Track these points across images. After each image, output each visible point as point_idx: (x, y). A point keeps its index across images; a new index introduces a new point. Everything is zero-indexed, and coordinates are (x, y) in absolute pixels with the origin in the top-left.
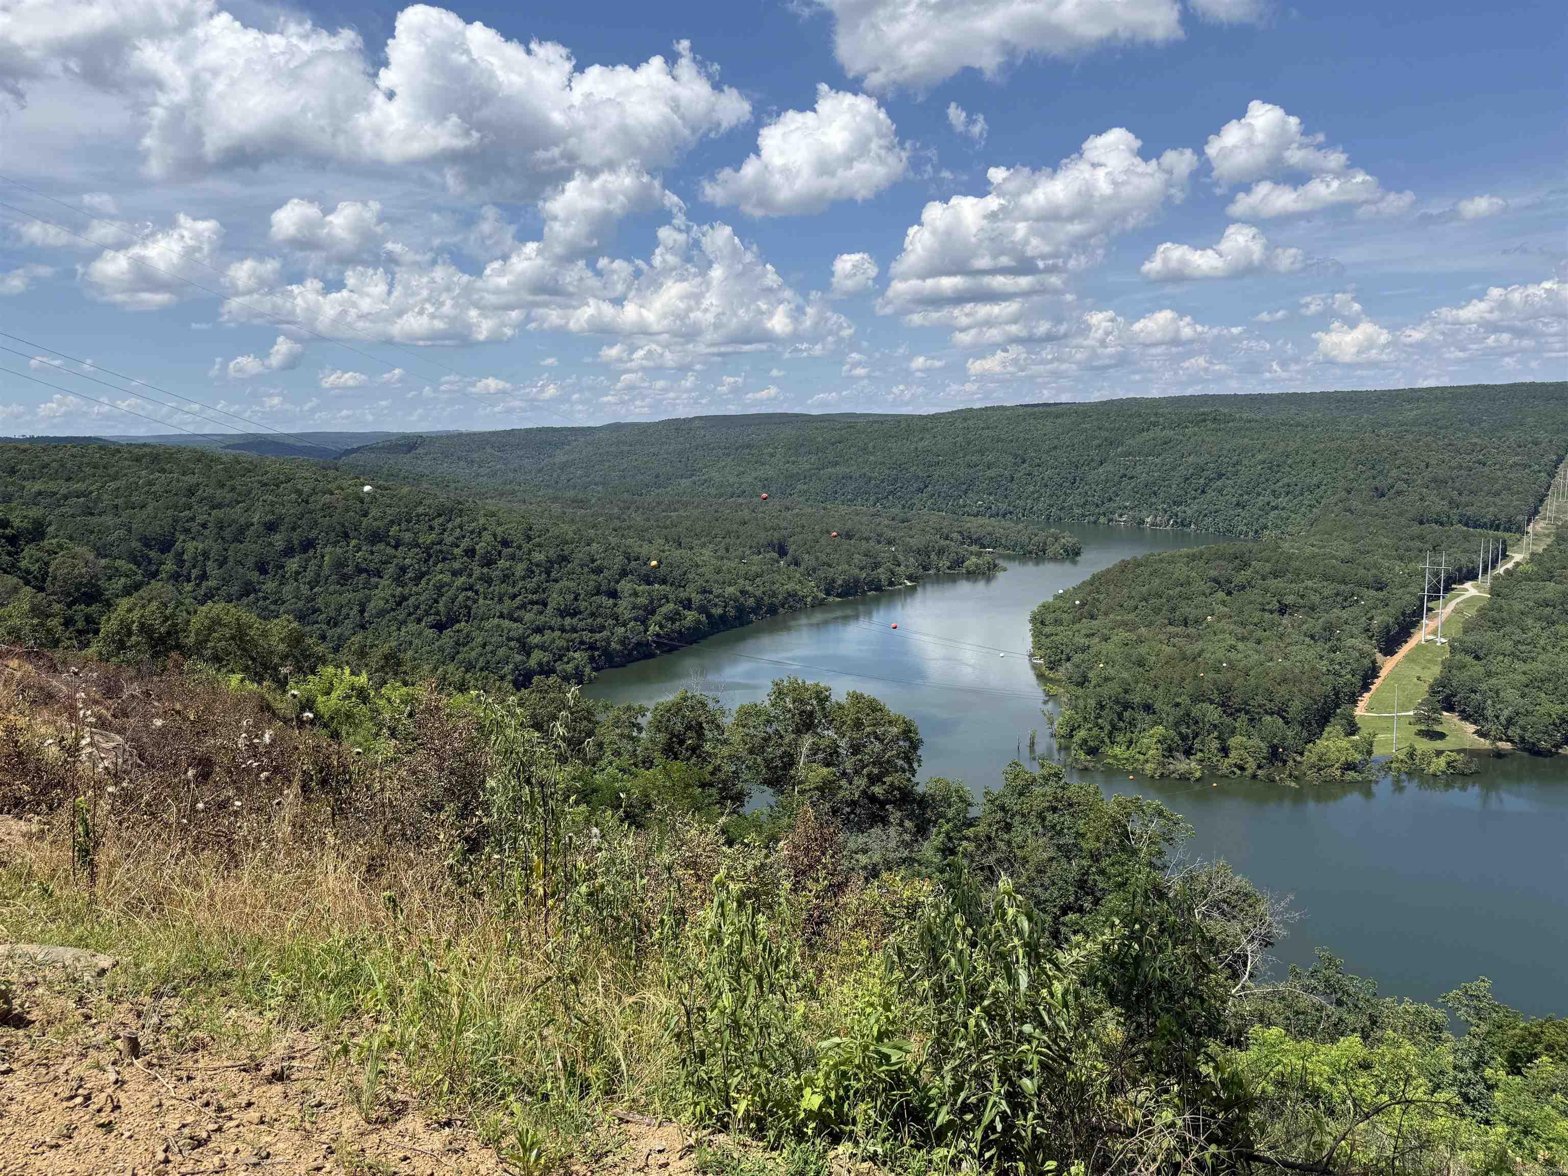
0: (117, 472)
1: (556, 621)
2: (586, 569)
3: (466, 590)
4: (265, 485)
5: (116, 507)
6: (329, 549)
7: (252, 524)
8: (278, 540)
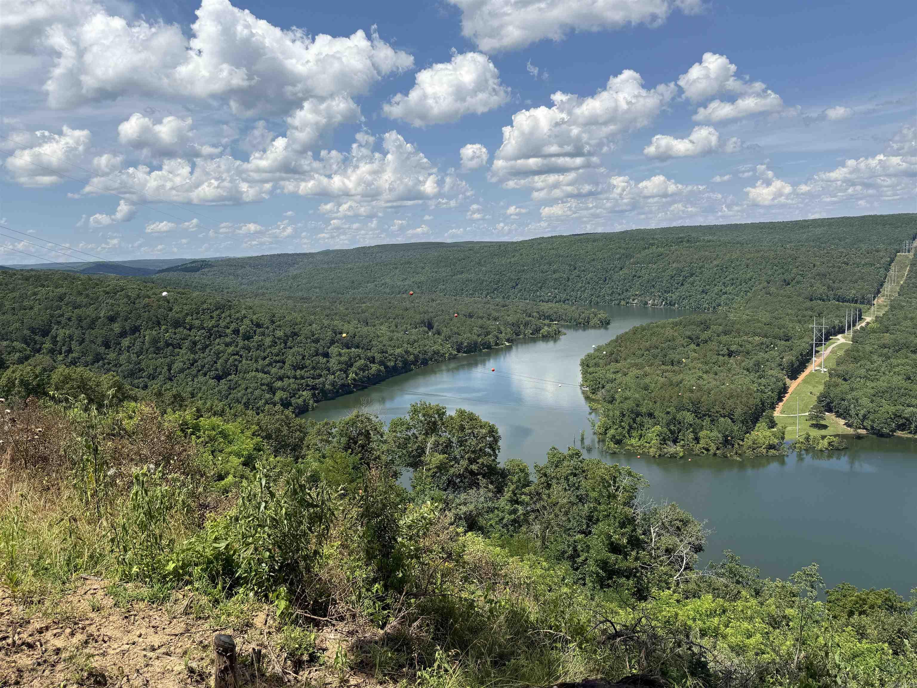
0: (14, 288)
1: (291, 373)
2: (309, 340)
3: (234, 355)
4: (108, 293)
5: (14, 309)
6: (148, 332)
7: (100, 318)
8: (117, 327)
